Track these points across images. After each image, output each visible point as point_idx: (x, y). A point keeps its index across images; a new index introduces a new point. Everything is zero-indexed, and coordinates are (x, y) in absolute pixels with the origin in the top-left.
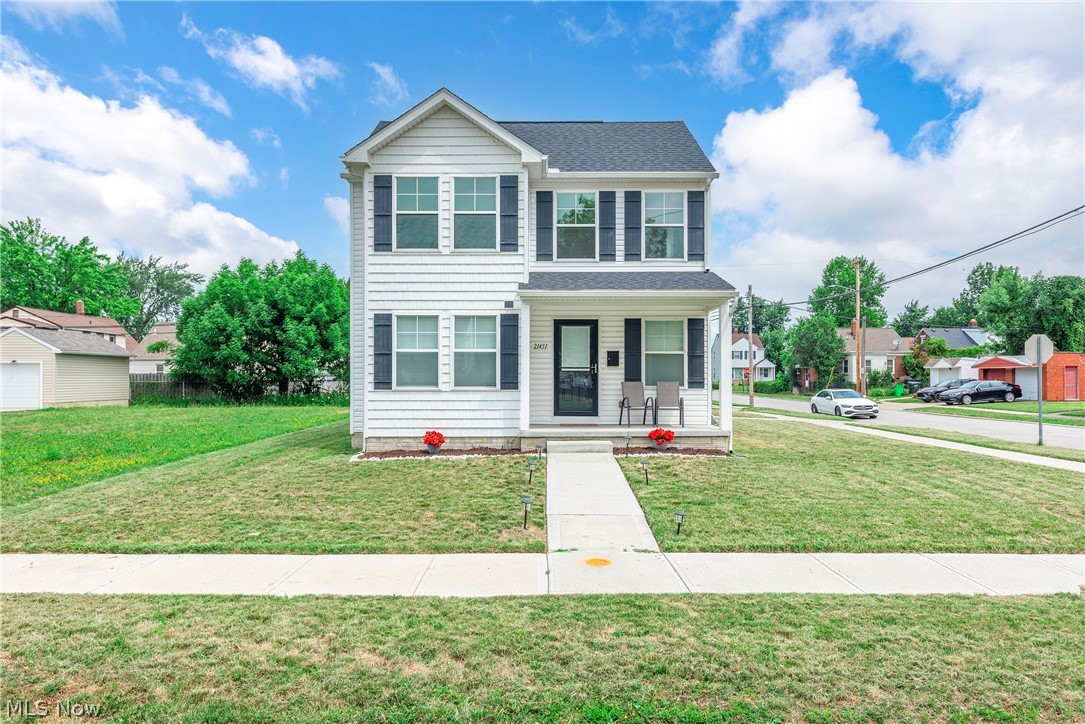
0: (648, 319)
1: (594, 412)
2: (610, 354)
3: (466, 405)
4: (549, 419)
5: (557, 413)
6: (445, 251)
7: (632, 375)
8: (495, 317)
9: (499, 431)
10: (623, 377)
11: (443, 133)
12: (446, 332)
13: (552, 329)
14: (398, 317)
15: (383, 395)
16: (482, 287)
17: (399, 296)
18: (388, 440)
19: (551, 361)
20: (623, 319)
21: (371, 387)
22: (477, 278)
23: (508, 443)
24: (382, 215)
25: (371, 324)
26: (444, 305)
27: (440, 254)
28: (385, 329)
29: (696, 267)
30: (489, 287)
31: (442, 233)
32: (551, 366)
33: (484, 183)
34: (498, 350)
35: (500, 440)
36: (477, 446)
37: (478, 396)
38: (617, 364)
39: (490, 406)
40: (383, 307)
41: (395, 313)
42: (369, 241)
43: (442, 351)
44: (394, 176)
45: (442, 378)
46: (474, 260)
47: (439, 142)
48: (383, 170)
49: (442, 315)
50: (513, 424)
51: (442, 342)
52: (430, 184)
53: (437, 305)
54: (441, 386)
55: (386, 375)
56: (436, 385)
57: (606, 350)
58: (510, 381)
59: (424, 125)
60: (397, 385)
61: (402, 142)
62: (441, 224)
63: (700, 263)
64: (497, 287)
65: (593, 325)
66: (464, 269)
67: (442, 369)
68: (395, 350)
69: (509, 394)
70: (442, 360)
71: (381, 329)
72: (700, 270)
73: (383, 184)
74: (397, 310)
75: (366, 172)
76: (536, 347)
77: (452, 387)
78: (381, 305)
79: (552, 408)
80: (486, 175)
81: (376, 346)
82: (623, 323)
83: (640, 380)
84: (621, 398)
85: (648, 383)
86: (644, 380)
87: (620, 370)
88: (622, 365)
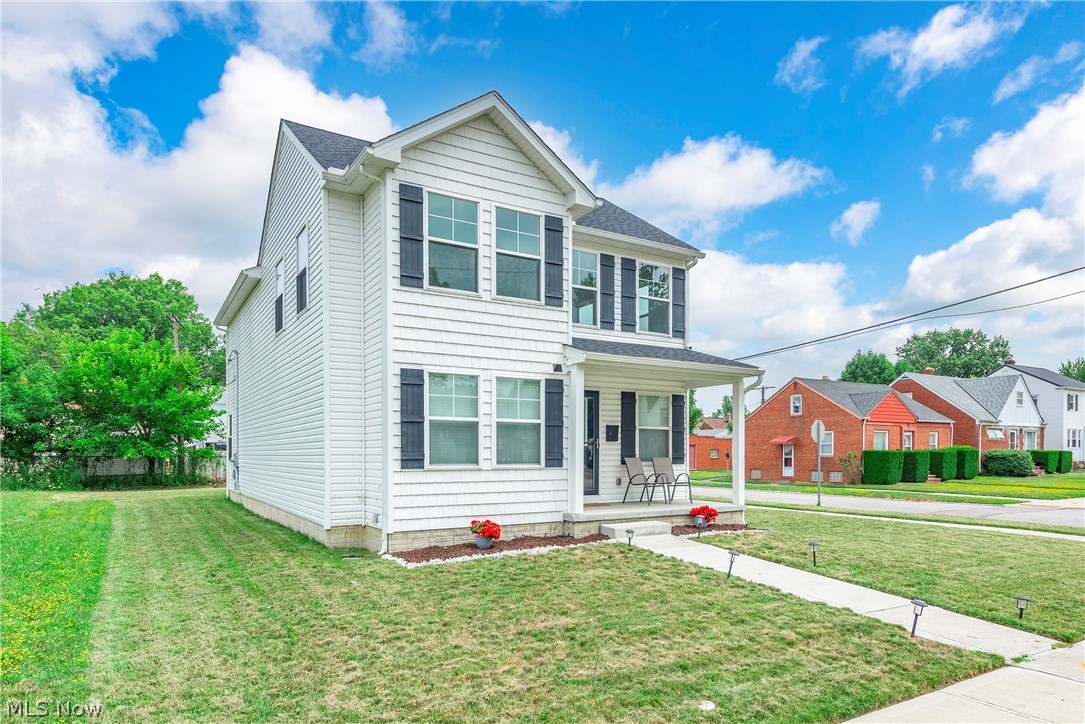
0: (642, 393)
1: (596, 490)
2: (609, 428)
3: (507, 487)
6: (486, 296)
7: (628, 451)
8: (539, 382)
9: (541, 515)
10: (620, 452)
11: (482, 148)
12: (487, 397)
14: (430, 374)
15: (413, 475)
16: (525, 345)
17: (432, 348)
18: (418, 534)
20: (620, 391)
21: (397, 466)
22: (520, 334)
24: (410, 238)
25: (397, 381)
26: (484, 364)
27: (479, 299)
28: (416, 389)
29: (676, 344)
30: (533, 346)
31: (482, 274)
33: (529, 220)
34: (542, 421)
35: (546, 527)
36: (519, 535)
37: (521, 475)
38: (615, 439)
39: (534, 486)
40: (412, 361)
41: (427, 370)
42: (393, 270)
43: (483, 420)
44: (425, 189)
45: (483, 454)
46: (517, 311)
47: (477, 158)
48: (412, 179)
49: (483, 375)
51: (483, 409)
52: (470, 209)
53: (476, 363)
54: (483, 464)
55: (416, 449)
56: (476, 462)
57: (605, 424)
58: (555, 459)
59: (460, 132)
60: (430, 463)
61: (432, 147)
62: (482, 262)
63: (681, 341)
64: (541, 347)
66: (506, 321)
67: (483, 443)
68: (428, 417)
69: (554, 473)
70: (482, 431)
71: (410, 388)
72: (682, 347)
73: (410, 198)
74: (430, 365)
75: (389, 177)
77: (494, 464)
78: (408, 358)
80: (531, 212)
81: (403, 412)
82: (620, 396)
83: (635, 456)
84: (619, 475)
85: (643, 459)
86: (637, 456)
87: (617, 446)
88: (619, 440)
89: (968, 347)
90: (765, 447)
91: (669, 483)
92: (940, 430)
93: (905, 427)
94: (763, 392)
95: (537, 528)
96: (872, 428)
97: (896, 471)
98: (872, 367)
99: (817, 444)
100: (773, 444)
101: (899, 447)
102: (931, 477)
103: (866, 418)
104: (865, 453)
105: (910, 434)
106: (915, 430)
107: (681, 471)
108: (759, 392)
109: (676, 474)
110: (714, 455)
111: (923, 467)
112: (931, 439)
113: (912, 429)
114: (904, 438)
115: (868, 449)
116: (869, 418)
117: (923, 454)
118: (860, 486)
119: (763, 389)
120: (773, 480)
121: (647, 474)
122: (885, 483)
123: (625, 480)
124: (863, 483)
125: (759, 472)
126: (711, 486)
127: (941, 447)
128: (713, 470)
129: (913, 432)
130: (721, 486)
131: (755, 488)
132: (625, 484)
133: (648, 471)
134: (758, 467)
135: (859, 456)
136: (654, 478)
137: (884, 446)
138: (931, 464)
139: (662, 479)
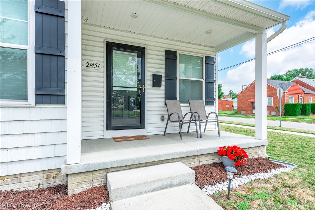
0: (182, 52)
1: (142, 125)
2: (154, 77)
4: (102, 133)
5: (110, 127)
7: (170, 95)
10: (163, 96)
13: (104, 50)
19: (104, 80)
20: (164, 50)
23: (48, 178)
32: (104, 84)
38: (160, 86)
50: (58, 151)
57: (151, 74)
65: (140, 51)
76: (88, 65)
79: (104, 123)
82: (164, 54)
83: (176, 99)
84: (163, 113)
85: (181, 101)
86: (178, 99)
87: (161, 91)
88: (163, 87)
89: (307, 73)
90: (246, 103)
91: (200, 121)
92: (313, 96)
93: (300, 95)
94: (243, 87)
95: (23, 179)
96: (288, 95)
97: (299, 112)
98: (278, 78)
99: (279, 98)
100: (249, 102)
101: (298, 102)
102: (311, 114)
103: (286, 92)
104: (286, 105)
105: (302, 98)
106: (304, 96)
107: (211, 110)
108: (242, 87)
109: (207, 112)
110: (228, 106)
111: (309, 110)
112: (309, 100)
113: (303, 96)
114: (300, 99)
115: (287, 103)
116: (287, 92)
117: (309, 105)
118: (284, 117)
119: (243, 86)
120: (249, 114)
121: (184, 113)
122: (295, 116)
123: (166, 117)
124: (285, 115)
125: (244, 111)
126: (227, 116)
127: (313, 103)
128: (227, 111)
129: (303, 97)
130: (231, 116)
131: (244, 117)
132: (166, 121)
133: (185, 109)
134: (244, 110)
135: (283, 105)
136: (189, 116)
137: (292, 102)
138: (312, 109)
139: (195, 117)
